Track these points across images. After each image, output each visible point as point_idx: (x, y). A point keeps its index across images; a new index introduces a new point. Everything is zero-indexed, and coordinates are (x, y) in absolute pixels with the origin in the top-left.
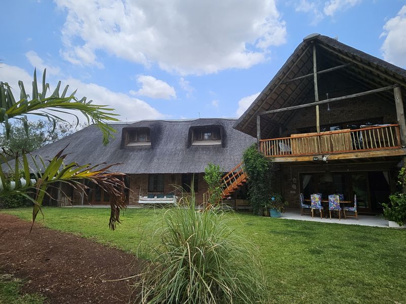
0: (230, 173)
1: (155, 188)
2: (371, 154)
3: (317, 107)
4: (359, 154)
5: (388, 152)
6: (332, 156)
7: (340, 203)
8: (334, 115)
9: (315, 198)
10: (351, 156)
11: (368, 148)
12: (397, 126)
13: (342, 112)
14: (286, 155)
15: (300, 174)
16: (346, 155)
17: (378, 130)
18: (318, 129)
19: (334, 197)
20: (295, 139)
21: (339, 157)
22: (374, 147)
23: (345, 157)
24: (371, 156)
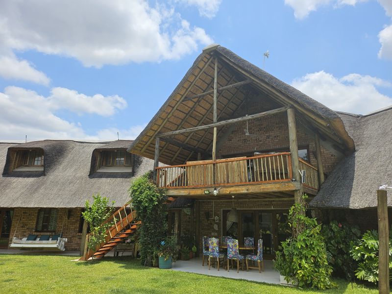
0: (122, 209)
1: (44, 226)
2: (262, 187)
3: (215, 129)
4: (250, 187)
5: (278, 186)
6: (224, 189)
7: (239, 250)
8: (260, 141)
9: (212, 243)
10: (243, 190)
11: (259, 180)
12: (288, 155)
13: (268, 137)
14: (180, 187)
15: (223, 211)
16: (237, 188)
17: (269, 159)
18: (214, 156)
19: (233, 242)
20: (190, 166)
21: (231, 191)
22: (265, 179)
23: (236, 191)
24: (262, 191)
